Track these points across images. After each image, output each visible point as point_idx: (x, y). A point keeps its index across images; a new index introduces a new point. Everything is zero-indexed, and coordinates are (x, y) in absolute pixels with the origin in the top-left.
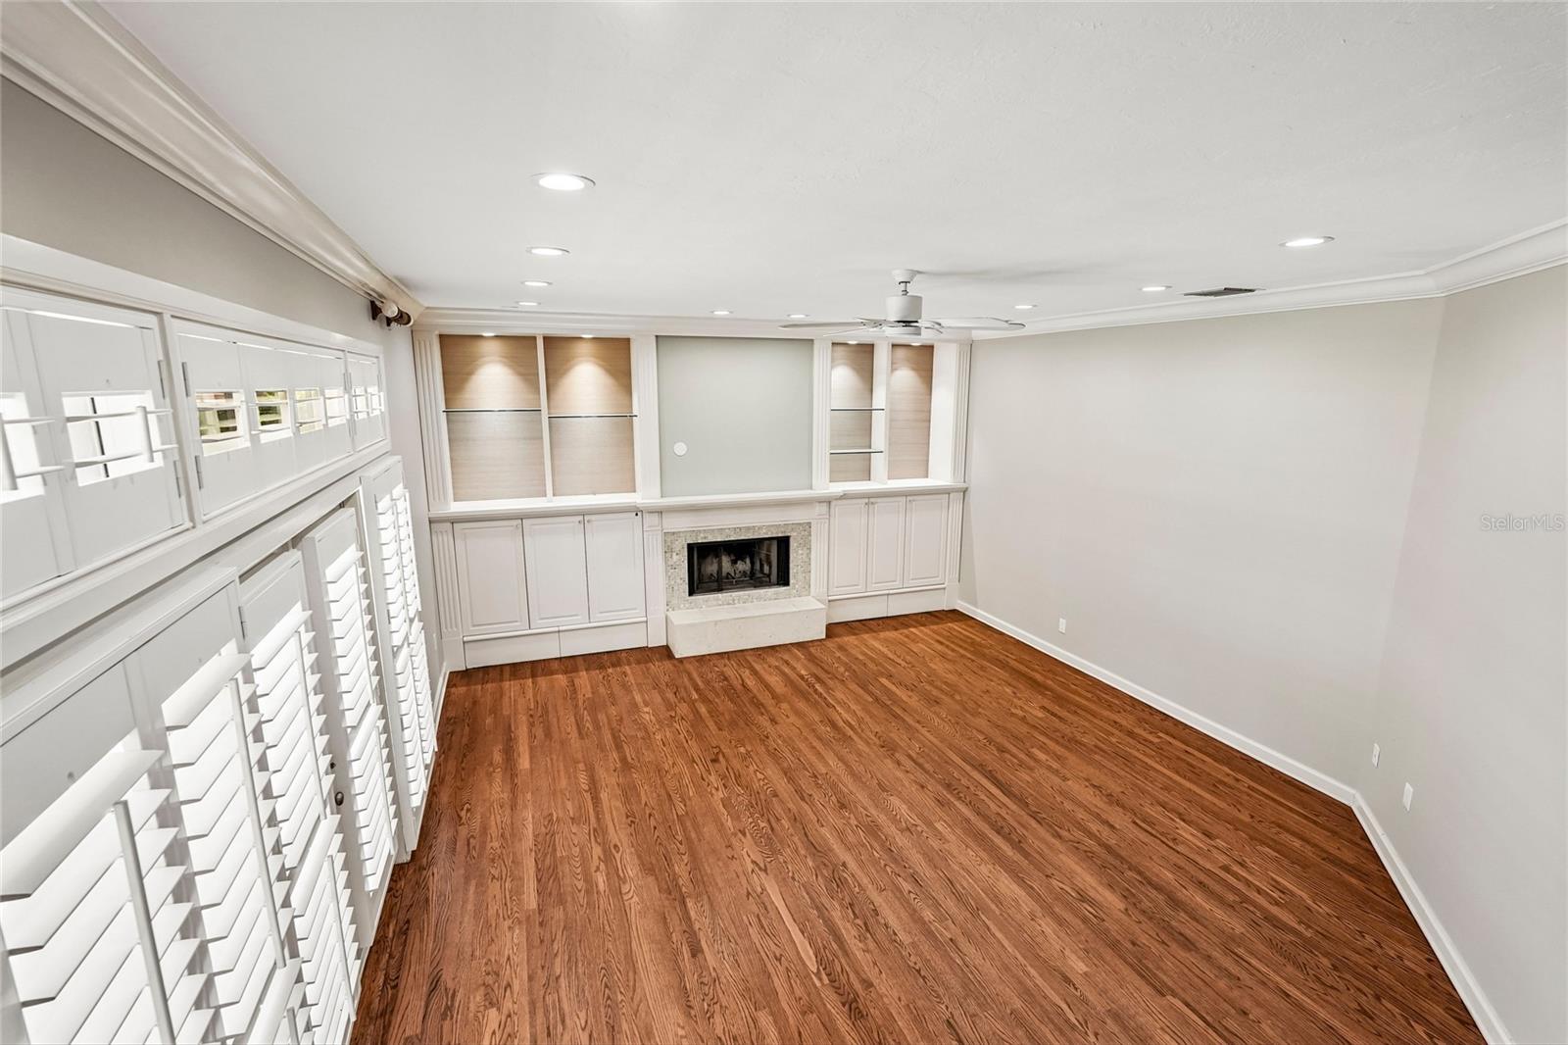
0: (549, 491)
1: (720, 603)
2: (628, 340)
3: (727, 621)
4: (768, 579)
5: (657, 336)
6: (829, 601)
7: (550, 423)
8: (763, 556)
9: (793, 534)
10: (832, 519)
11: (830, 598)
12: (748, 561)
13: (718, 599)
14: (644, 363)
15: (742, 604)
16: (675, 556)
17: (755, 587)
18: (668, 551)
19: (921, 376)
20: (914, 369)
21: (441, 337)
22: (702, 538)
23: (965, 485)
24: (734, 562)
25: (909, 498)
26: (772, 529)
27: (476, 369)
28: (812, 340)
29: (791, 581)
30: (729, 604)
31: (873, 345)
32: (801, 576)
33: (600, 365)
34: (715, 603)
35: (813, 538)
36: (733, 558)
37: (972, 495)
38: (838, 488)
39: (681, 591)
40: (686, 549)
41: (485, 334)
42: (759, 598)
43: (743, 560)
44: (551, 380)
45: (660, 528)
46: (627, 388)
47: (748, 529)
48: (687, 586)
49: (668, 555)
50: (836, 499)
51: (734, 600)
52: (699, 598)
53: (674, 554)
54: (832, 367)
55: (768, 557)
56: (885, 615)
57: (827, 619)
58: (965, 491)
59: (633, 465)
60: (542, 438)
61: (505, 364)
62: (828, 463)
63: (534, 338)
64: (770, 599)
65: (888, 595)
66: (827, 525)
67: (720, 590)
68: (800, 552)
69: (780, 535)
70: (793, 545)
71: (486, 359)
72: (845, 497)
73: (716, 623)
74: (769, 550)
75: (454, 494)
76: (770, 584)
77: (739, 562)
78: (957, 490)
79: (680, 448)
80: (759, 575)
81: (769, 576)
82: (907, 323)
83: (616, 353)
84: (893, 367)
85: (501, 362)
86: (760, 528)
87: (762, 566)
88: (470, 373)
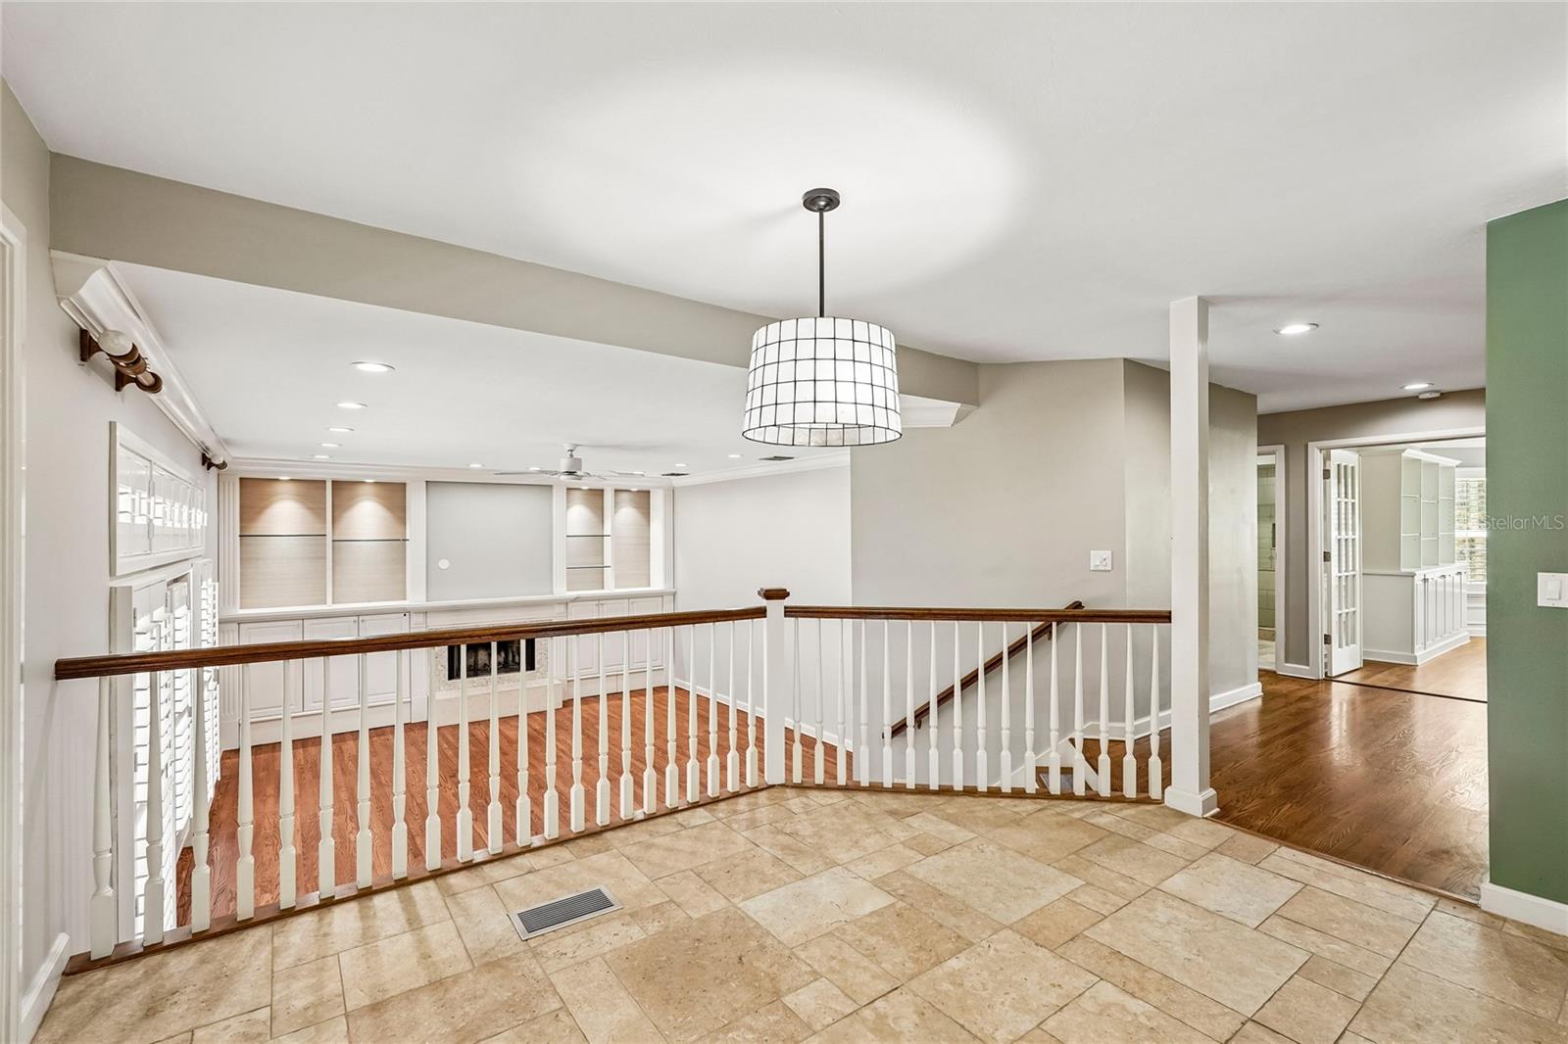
0: (329, 599)
2: (404, 484)
3: (478, 696)
4: (516, 666)
5: (427, 482)
6: (568, 681)
7: (333, 546)
8: (515, 649)
10: (569, 616)
11: (569, 679)
14: (416, 502)
17: (506, 672)
19: (641, 513)
20: (635, 507)
21: (241, 479)
23: (674, 590)
25: (631, 600)
27: (271, 504)
28: (551, 486)
29: (536, 666)
31: (603, 490)
32: (544, 666)
33: (379, 503)
37: (678, 596)
38: (574, 594)
39: (441, 677)
41: (281, 478)
42: (509, 681)
44: (336, 514)
45: (424, 625)
46: (401, 518)
48: (447, 672)
50: (572, 601)
52: (456, 682)
54: (568, 507)
56: (615, 691)
57: (563, 696)
58: (674, 594)
59: (405, 579)
60: (325, 558)
61: (298, 501)
62: (565, 577)
63: (325, 482)
64: (517, 681)
65: (617, 675)
71: (280, 497)
72: (576, 600)
75: (241, 603)
76: (517, 670)
78: (668, 594)
79: (444, 564)
80: (510, 664)
81: (518, 664)
82: (570, 473)
83: (394, 495)
84: (616, 505)
85: (293, 499)
87: (514, 657)
88: (265, 507)
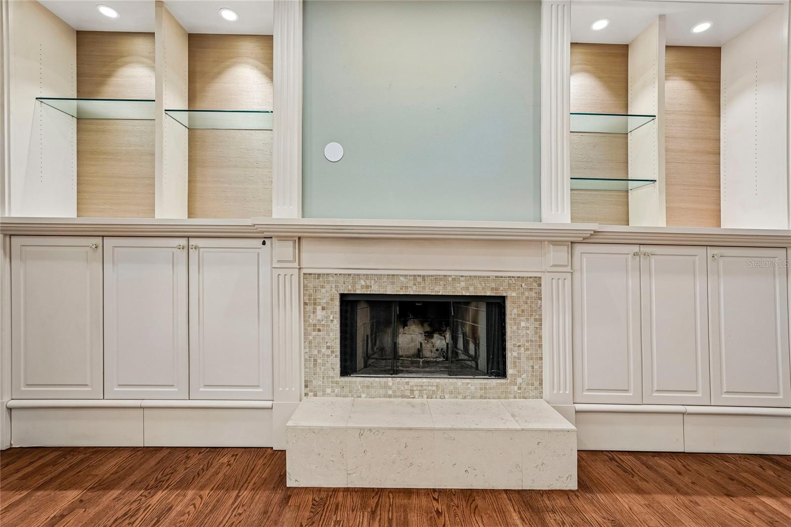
1: (390, 392)
4: (473, 364)
6: (577, 412)
8: (468, 329)
9: (511, 294)
10: (577, 275)
11: (579, 407)
12: (448, 335)
13: (386, 387)
15: (425, 400)
16: (320, 313)
17: (451, 373)
18: (309, 302)
19: (703, 91)
20: (690, 80)
22: (362, 287)
24: (429, 335)
26: (475, 282)
29: (510, 371)
30: (403, 396)
31: (626, 47)
32: (525, 364)
34: (382, 392)
35: (545, 302)
36: (428, 329)
39: (328, 365)
40: (337, 303)
42: (455, 393)
43: (441, 333)
45: (296, 265)
47: (436, 279)
48: (338, 361)
49: (309, 308)
50: (584, 243)
51: (412, 391)
52: (356, 381)
53: (319, 308)
55: (474, 330)
56: (680, 449)
64: (473, 397)
65: (683, 414)
66: (568, 283)
67: (394, 371)
68: (523, 324)
69: (489, 293)
70: (511, 311)
71: (127, 59)
73: (361, 431)
74: (475, 321)
76: (474, 372)
77: (435, 335)
79: (334, 151)
80: (462, 356)
81: (475, 358)
86: (456, 279)
87: (466, 344)
